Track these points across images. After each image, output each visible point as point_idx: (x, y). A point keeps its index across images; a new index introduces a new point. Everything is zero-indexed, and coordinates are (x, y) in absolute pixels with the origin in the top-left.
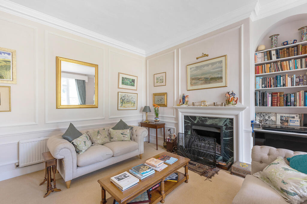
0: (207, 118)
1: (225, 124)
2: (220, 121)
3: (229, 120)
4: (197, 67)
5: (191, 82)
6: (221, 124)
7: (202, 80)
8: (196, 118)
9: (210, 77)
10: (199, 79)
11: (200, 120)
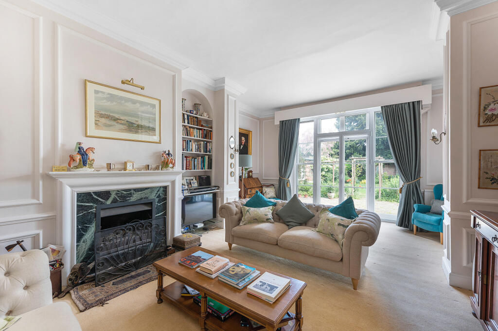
0: (132, 191)
1: (157, 195)
2: (151, 192)
3: (162, 189)
4: (112, 95)
5: (96, 121)
6: (153, 196)
7: (121, 124)
8: (111, 194)
9: (137, 123)
10: (116, 120)
11: (119, 197)
